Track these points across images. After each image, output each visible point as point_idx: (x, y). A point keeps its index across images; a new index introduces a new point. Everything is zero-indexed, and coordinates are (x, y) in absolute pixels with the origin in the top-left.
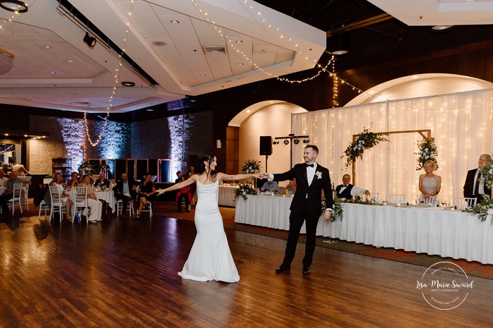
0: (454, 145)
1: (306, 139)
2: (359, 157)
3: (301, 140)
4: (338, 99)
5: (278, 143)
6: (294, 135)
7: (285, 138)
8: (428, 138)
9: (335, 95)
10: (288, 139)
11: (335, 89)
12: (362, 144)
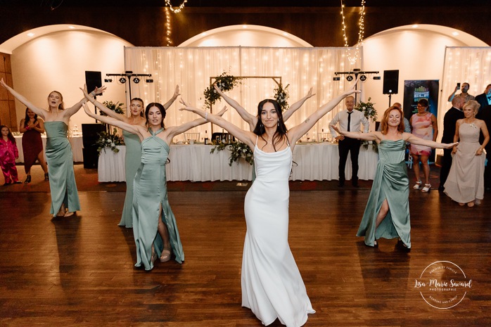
1: (148, 78)
2: (218, 100)
3: (143, 79)
4: (172, 37)
5: (111, 81)
6: (131, 72)
7: (119, 75)
8: (281, 84)
9: (169, 32)
10: (124, 77)
11: (168, 24)
12: (222, 86)
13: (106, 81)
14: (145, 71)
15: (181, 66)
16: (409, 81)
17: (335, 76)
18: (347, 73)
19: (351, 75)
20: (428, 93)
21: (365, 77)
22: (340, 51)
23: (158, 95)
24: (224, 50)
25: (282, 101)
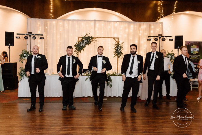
1: (41, 36)
2: (82, 50)
3: (38, 37)
4: (53, 13)
5: (19, 38)
6: (31, 33)
7: (24, 34)
8: (118, 42)
9: (52, 11)
10: (27, 36)
11: (51, 6)
12: (85, 42)
13: (16, 37)
14: (39, 33)
15: (61, 30)
16: (187, 42)
17: (148, 38)
18: (155, 37)
19: (157, 38)
20: (198, 48)
21: (165, 39)
22: (151, 24)
23: (46, 46)
24: (86, 22)
25: (119, 51)
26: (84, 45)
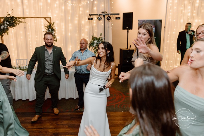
0: (64, 27)
8: (50, 22)
12: (7, 24)
16: (141, 20)
18: (98, 15)
20: (154, 29)
21: (110, 18)
26: (6, 28)
